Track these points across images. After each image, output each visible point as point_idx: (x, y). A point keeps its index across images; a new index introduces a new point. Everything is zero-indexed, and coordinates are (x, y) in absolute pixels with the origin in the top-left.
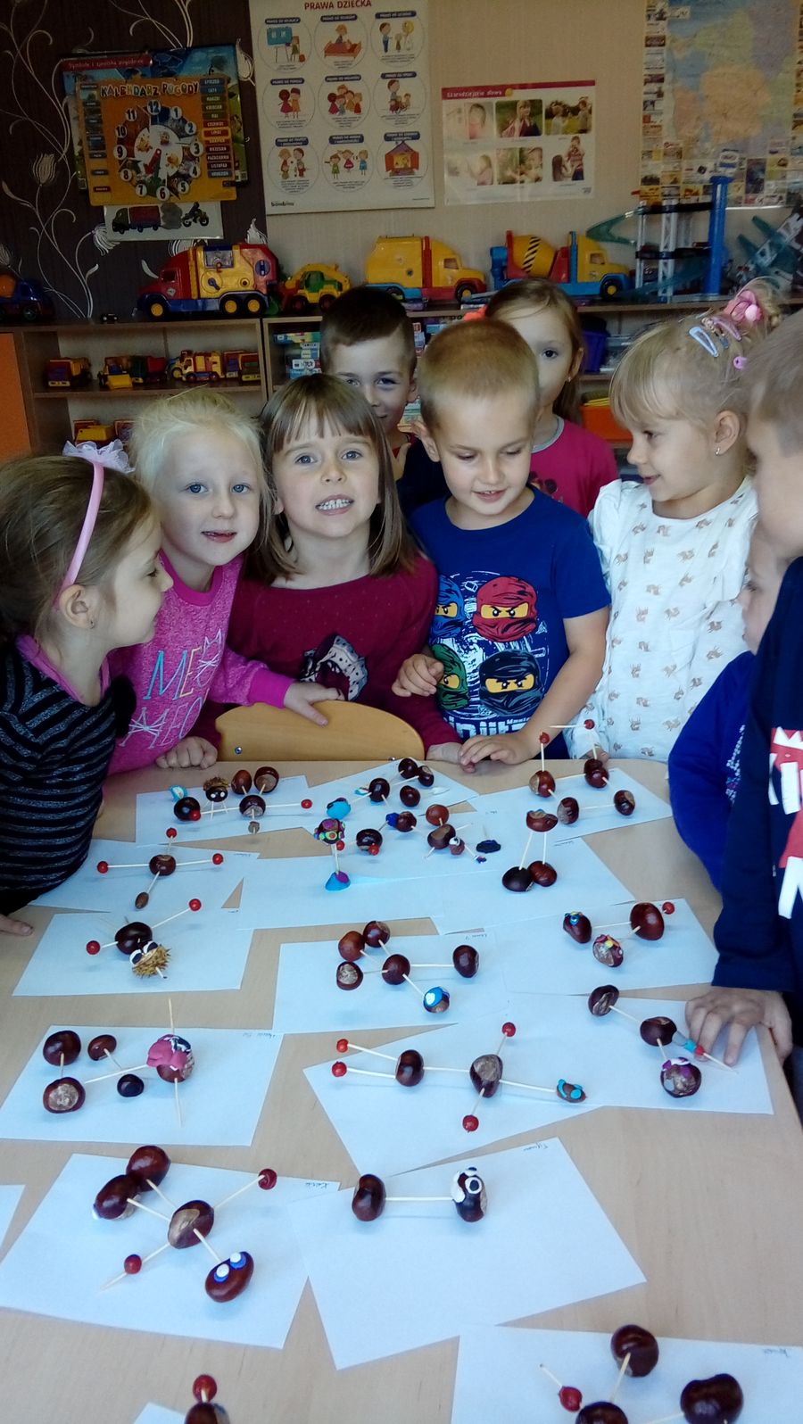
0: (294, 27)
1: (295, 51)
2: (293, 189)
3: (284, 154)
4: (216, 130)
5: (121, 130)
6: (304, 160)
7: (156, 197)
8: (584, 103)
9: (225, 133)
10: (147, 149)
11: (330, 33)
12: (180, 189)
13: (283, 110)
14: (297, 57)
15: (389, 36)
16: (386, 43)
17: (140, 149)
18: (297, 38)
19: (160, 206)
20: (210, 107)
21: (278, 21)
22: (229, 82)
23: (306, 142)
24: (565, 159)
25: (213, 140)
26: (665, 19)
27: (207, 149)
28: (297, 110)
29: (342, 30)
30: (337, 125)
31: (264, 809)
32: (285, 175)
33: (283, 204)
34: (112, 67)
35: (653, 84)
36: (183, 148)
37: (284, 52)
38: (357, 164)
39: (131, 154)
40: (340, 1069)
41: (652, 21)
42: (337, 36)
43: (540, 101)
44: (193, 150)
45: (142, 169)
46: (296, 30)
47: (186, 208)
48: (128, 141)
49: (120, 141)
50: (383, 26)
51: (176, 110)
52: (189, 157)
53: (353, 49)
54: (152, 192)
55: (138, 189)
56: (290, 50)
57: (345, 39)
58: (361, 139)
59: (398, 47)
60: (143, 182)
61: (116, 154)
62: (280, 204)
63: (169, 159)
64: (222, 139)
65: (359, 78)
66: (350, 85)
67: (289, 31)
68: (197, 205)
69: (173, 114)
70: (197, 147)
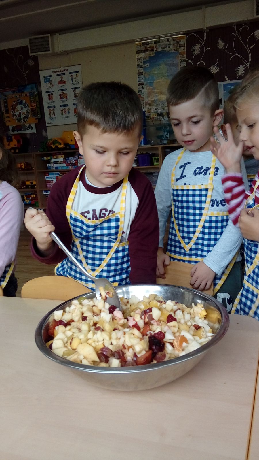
0: (50, 78)
1: (51, 84)
2: (52, 119)
3: (50, 111)
4: (33, 105)
5: (12, 106)
6: (55, 112)
9: (35, 106)
10: (18, 111)
11: (59, 79)
12: (26, 120)
13: (49, 99)
15: (73, 78)
16: (72, 80)
18: (51, 80)
19: (22, 125)
20: (31, 100)
21: (47, 76)
22: (35, 93)
23: (55, 107)
25: (32, 107)
26: (142, 67)
27: (31, 110)
28: (52, 99)
29: (62, 78)
30: (62, 102)
32: (50, 116)
33: (50, 123)
34: (9, 91)
35: (140, 86)
36: (26, 110)
37: (48, 84)
38: (67, 112)
39: (15, 112)
41: (139, 68)
42: (60, 79)
44: (28, 111)
46: (51, 78)
47: (27, 125)
48: (14, 109)
49: (12, 109)
50: (71, 76)
51: (24, 101)
53: (64, 82)
54: (19, 122)
55: (17, 121)
57: (62, 80)
58: (68, 105)
59: (75, 81)
60: (17, 119)
61: (11, 113)
62: (49, 123)
64: (34, 107)
65: (66, 89)
66: (65, 92)
67: (49, 79)
68: (30, 124)
69: (23, 102)
70: (29, 109)
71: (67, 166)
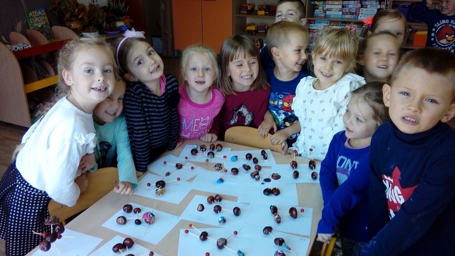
31: (214, 156)
40: (187, 232)
71: (343, 14)
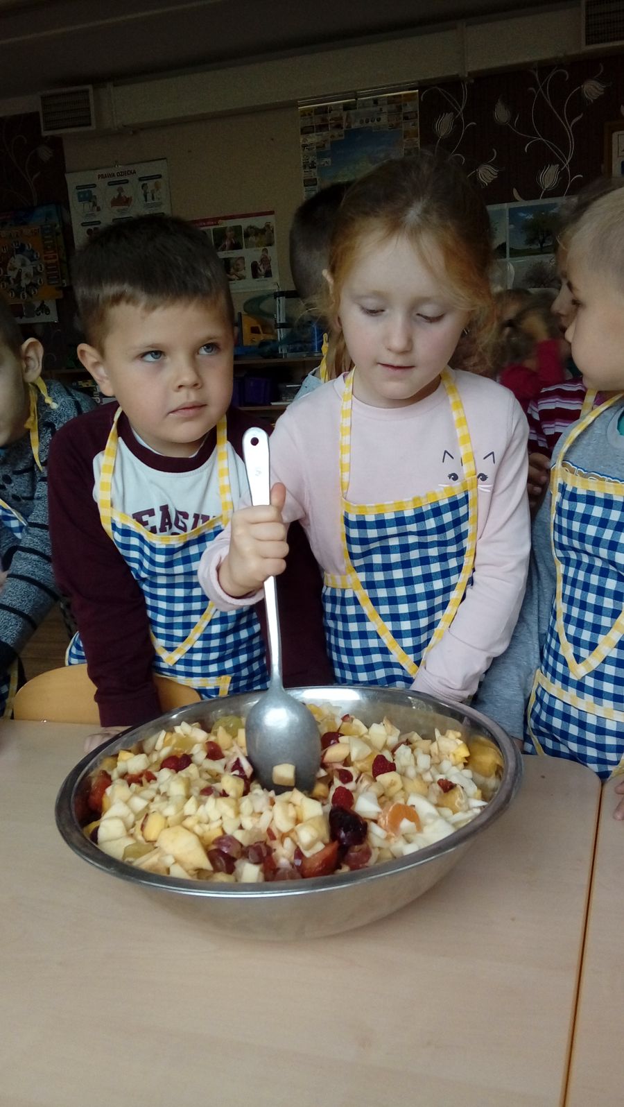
1: (95, 204)
4: (50, 256)
7: (19, 297)
8: (268, 226)
10: (14, 269)
11: (113, 192)
12: (33, 292)
14: (96, 208)
15: (147, 191)
16: (145, 196)
17: (10, 270)
18: (95, 196)
19: (23, 303)
20: (46, 242)
21: (84, 187)
22: (56, 226)
24: (259, 264)
25: (49, 261)
26: (315, 167)
27: (46, 268)
29: (121, 190)
36: (34, 267)
37: (88, 206)
41: (307, 169)
42: (117, 193)
43: (240, 227)
44: (39, 268)
45: (12, 282)
46: (94, 191)
47: (37, 305)
48: (4, 265)
50: (143, 186)
51: (28, 245)
52: (36, 273)
53: (127, 201)
54: (17, 295)
55: (11, 294)
56: (91, 204)
57: (122, 195)
59: (153, 198)
60: (13, 289)
63: (27, 275)
64: (54, 261)
67: (90, 192)
68: (43, 302)
69: (27, 248)
70: (40, 265)
